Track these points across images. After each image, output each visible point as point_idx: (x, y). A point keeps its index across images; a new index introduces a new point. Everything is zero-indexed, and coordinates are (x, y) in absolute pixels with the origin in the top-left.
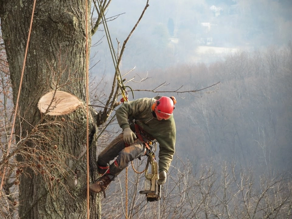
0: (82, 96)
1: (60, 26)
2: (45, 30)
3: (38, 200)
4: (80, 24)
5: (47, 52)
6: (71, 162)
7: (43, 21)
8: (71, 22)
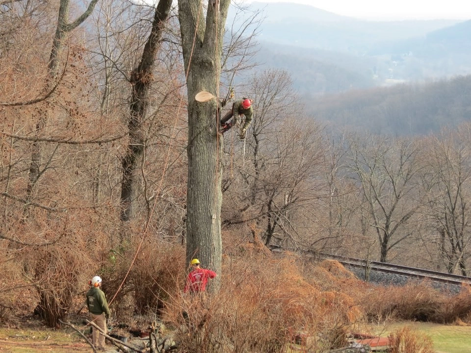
0: (216, 94)
1: (206, 64)
2: (201, 66)
3: (195, 137)
4: (215, 64)
5: (201, 75)
6: (209, 121)
7: (200, 62)
8: (211, 63)
